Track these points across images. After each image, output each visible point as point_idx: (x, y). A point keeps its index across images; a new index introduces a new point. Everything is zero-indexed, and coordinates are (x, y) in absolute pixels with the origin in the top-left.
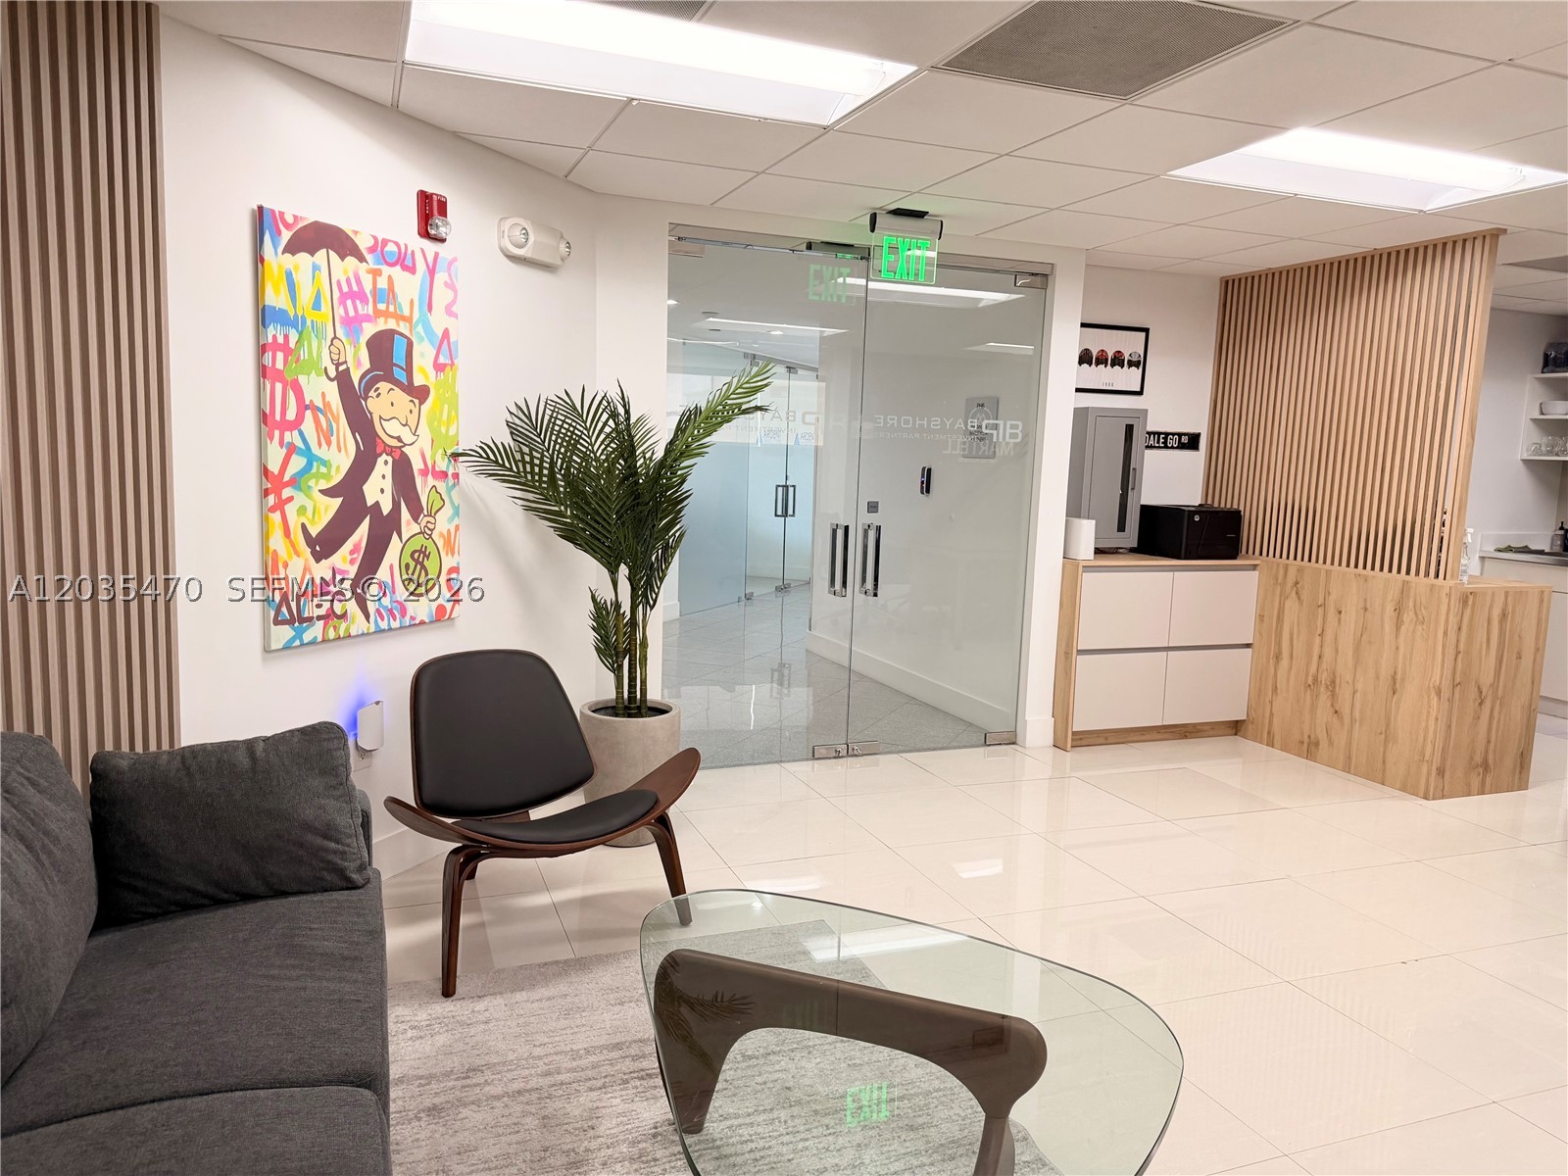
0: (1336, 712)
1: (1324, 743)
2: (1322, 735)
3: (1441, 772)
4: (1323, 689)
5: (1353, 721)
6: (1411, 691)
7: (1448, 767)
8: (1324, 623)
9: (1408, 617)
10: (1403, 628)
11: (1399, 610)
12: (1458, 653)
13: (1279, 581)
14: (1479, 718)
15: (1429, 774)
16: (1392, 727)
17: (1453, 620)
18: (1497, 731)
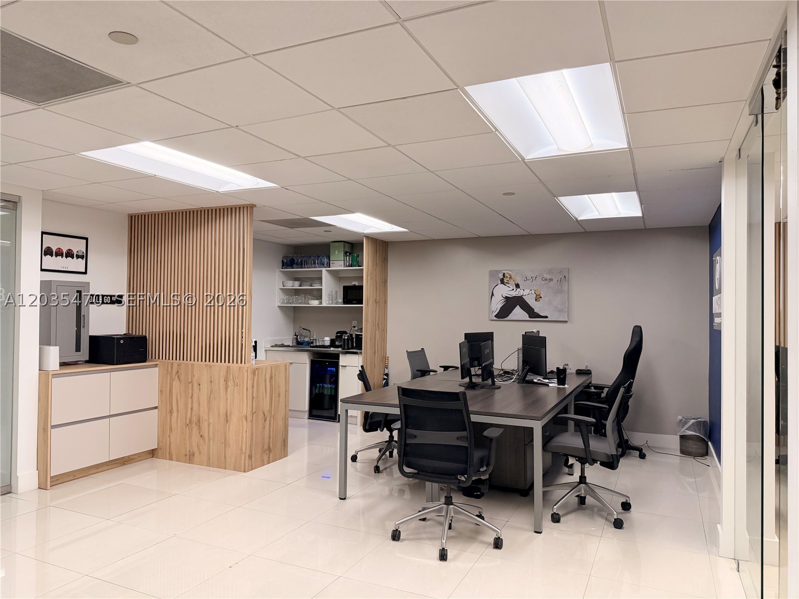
0: (201, 436)
1: (197, 454)
2: (195, 449)
3: (250, 457)
4: (194, 425)
5: (209, 439)
6: (234, 419)
7: (253, 455)
8: (192, 391)
9: (230, 384)
10: (229, 389)
11: (226, 381)
12: (253, 398)
13: (169, 372)
14: (265, 427)
15: (245, 460)
16: (227, 439)
17: (250, 383)
18: (273, 432)
